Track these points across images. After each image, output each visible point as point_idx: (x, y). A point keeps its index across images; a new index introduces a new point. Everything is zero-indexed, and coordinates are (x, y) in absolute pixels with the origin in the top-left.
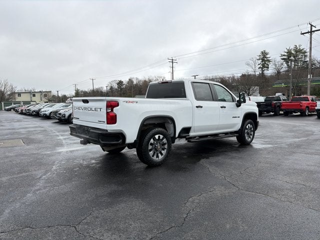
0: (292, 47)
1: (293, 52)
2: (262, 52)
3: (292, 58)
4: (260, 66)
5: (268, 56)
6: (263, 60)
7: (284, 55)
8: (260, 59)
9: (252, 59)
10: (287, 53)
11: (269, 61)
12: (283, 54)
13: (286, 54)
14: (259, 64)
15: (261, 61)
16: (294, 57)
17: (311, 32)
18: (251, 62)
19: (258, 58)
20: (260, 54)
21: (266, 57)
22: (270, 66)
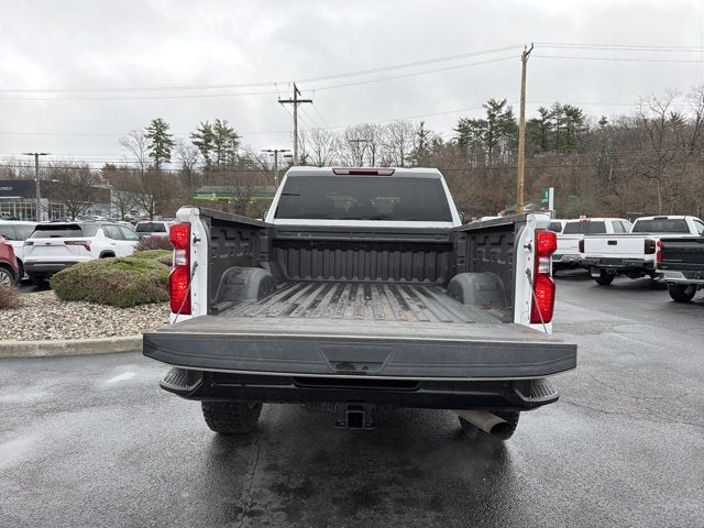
0: (212, 123)
1: (213, 132)
2: (155, 122)
3: (212, 143)
4: (151, 151)
5: (167, 132)
6: (157, 140)
7: (198, 136)
8: (150, 136)
9: (133, 133)
10: (204, 132)
11: (170, 143)
12: (197, 132)
13: (201, 134)
14: (149, 147)
15: (152, 139)
16: (217, 143)
17: (296, 102)
18: (132, 139)
19: (147, 133)
20: (149, 124)
21: (163, 134)
22: (172, 153)
